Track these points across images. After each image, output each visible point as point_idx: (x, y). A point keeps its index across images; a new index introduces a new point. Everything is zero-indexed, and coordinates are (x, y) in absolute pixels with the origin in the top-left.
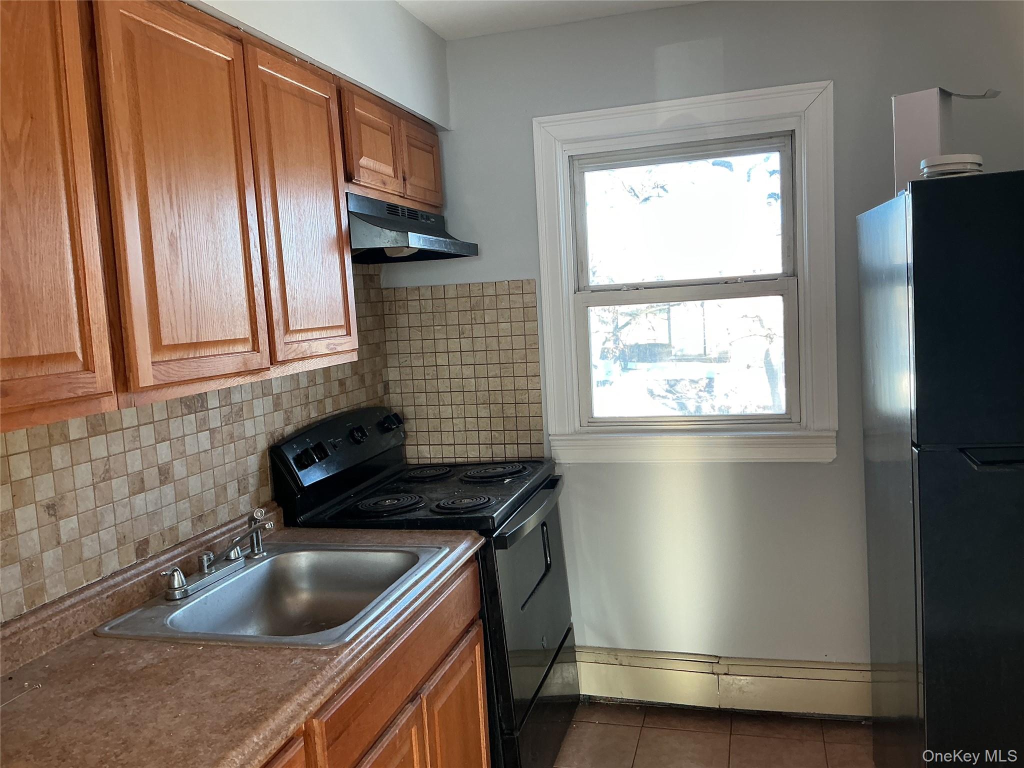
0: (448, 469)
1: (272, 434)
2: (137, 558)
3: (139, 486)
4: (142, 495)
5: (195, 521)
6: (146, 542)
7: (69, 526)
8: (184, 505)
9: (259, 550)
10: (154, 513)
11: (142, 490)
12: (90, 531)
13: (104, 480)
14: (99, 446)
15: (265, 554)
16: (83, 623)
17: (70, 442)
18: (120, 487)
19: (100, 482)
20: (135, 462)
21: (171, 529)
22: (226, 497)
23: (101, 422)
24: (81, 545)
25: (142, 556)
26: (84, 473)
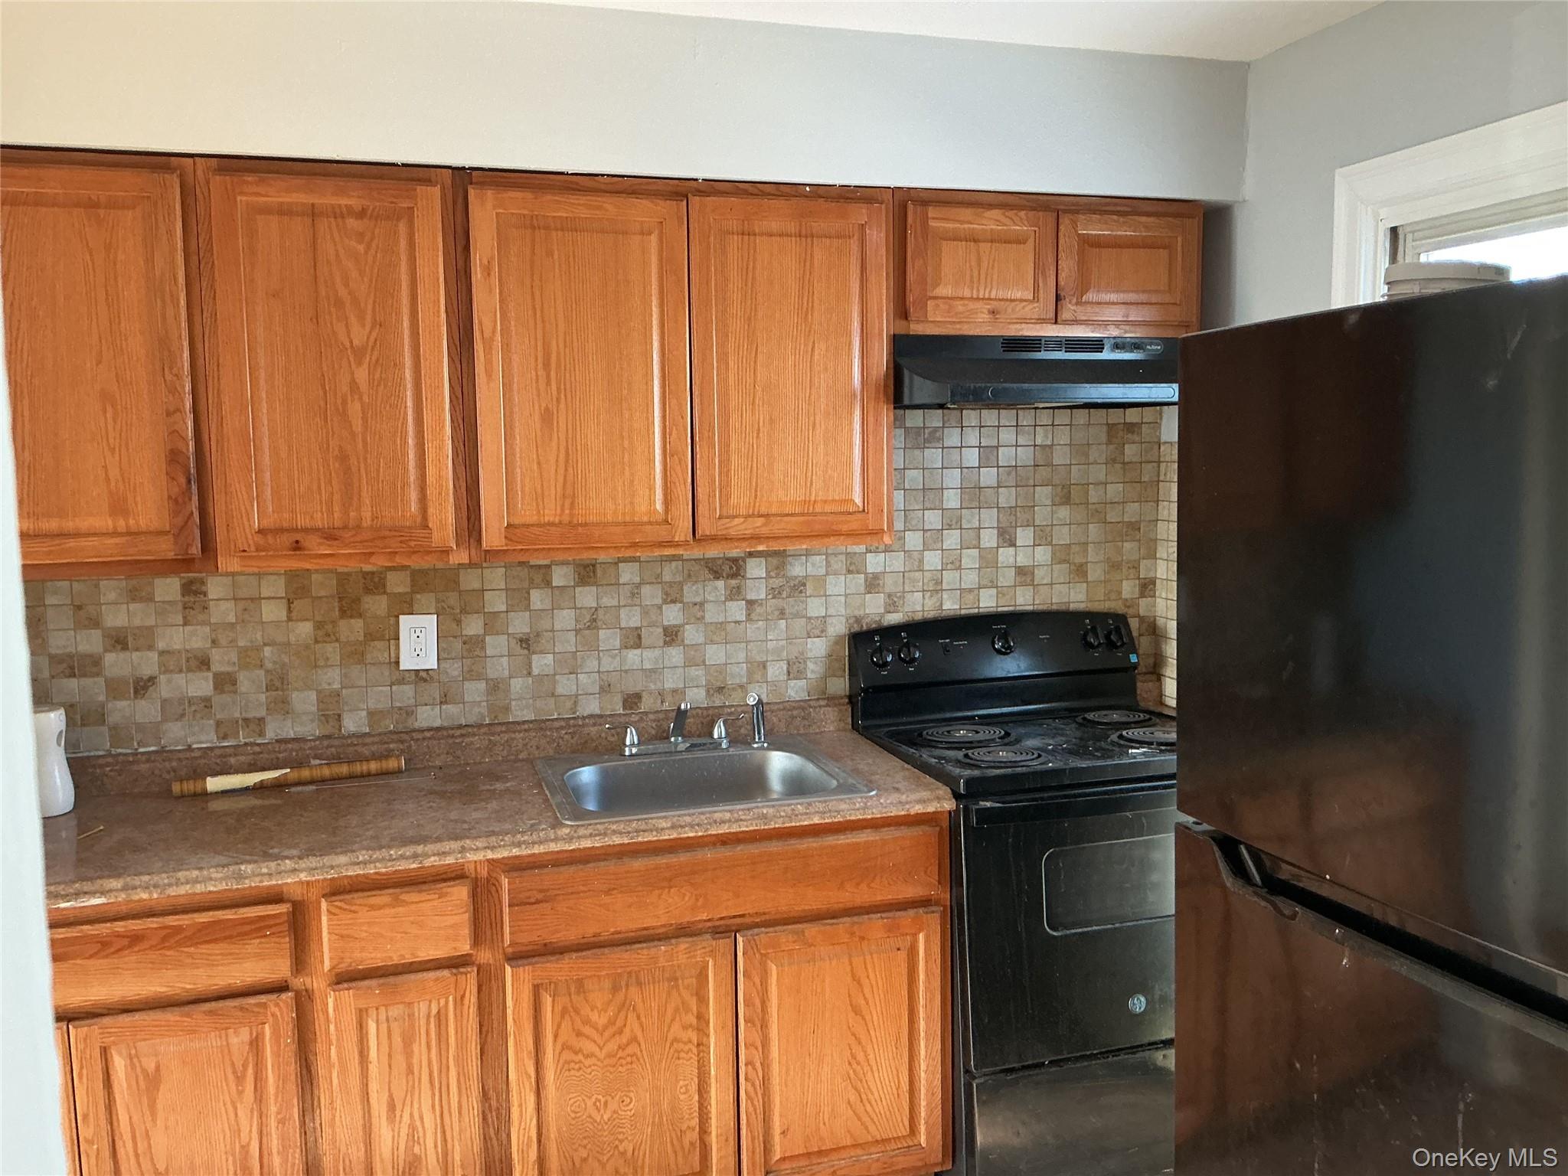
0: (1148, 716)
1: (858, 620)
2: (624, 708)
3: (634, 639)
4: (638, 651)
5: (712, 692)
6: (638, 696)
7: (542, 663)
8: (697, 672)
9: (760, 738)
10: (653, 671)
11: (638, 645)
12: (567, 671)
13: (589, 628)
14: (587, 597)
15: (766, 745)
16: (534, 747)
17: (552, 588)
18: (608, 638)
19: (584, 629)
20: (631, 618)
21: (675, 691)
22: (765, 675)
23: (592, 574)
24: (555, 682)
25: (631, 708)
26: (565, 619)
